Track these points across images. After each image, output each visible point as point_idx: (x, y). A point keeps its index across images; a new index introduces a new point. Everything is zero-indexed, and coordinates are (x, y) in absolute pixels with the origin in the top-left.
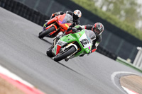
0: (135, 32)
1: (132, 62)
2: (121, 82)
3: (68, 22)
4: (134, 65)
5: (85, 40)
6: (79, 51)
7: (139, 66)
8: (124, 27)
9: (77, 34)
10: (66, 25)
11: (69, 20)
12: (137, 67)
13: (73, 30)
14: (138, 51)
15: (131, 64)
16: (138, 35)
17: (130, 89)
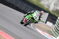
8: (36, 4)
16: (42, 7)
17: (39, 29)
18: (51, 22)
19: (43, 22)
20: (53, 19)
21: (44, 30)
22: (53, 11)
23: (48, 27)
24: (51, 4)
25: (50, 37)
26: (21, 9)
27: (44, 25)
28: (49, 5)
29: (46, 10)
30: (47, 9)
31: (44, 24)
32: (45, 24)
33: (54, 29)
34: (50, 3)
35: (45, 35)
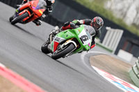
0: (104, 12)
1: (101, 42)
2: (91, 62)
3: (42, 8)
4: (103, 44)
5: (84, 36)
6: (78, 48)
7: (108, 45)
8: (93, 8)
9: (76, 30)
10: (40, 11)
11: (42, 5)
12: (106, 46)
13: (71, 25)
14: (107, 31)
15: (100, 44)
16: (107, 15)
17: (99, 68)
18: (128, 51)
19: (111, 51)
20: (133, 44)
21: (113, 71)
22: (134, 24)
23: (123, 62)
24: (128, 8)
25: (126, 87)
26: (59, 20)
27: (112, 58)
28: (125, 10)
29: (117, 22)
30: (120, 20)
31: (112, 55)
32: (115, 56)
33: (135, 69)
34: (127, 5)
35: (115, 82)
